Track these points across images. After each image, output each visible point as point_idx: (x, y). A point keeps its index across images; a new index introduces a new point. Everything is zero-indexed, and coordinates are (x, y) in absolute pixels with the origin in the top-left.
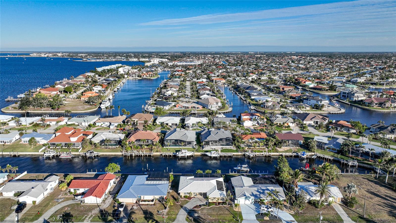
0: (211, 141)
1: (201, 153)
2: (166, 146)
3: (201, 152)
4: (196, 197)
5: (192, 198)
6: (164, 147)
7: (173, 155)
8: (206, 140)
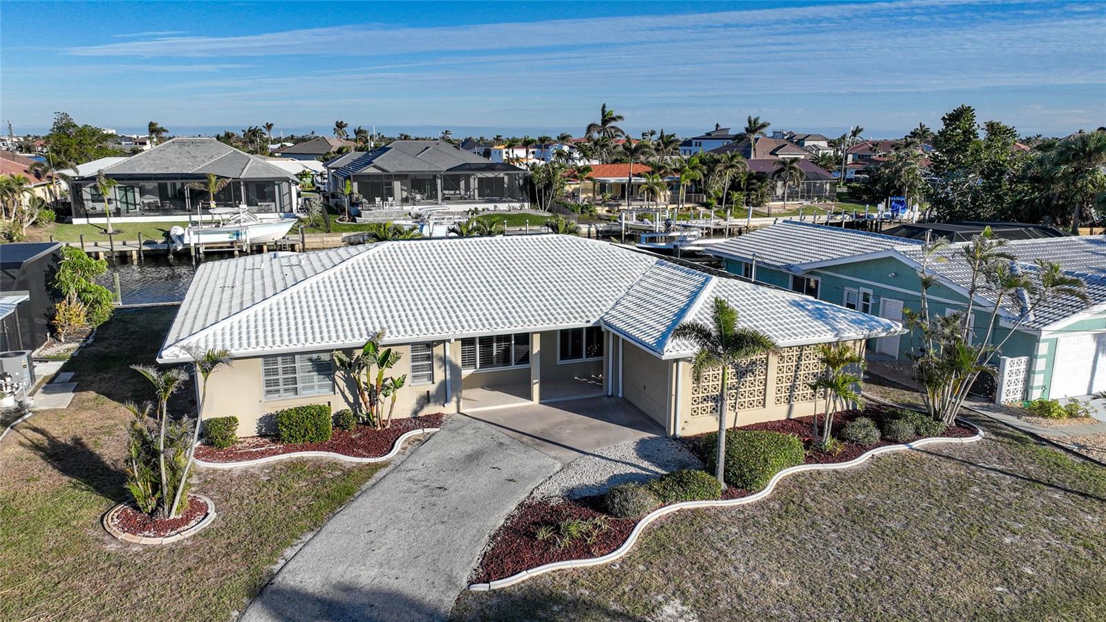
0: (401, 177)
1: (345, 235)
2: (87, 216)
3: (345, 231)
4: (450, 409)
5: (400, 427)
6: (76, 221)
7: (145, 248)
8: (370, 170)
